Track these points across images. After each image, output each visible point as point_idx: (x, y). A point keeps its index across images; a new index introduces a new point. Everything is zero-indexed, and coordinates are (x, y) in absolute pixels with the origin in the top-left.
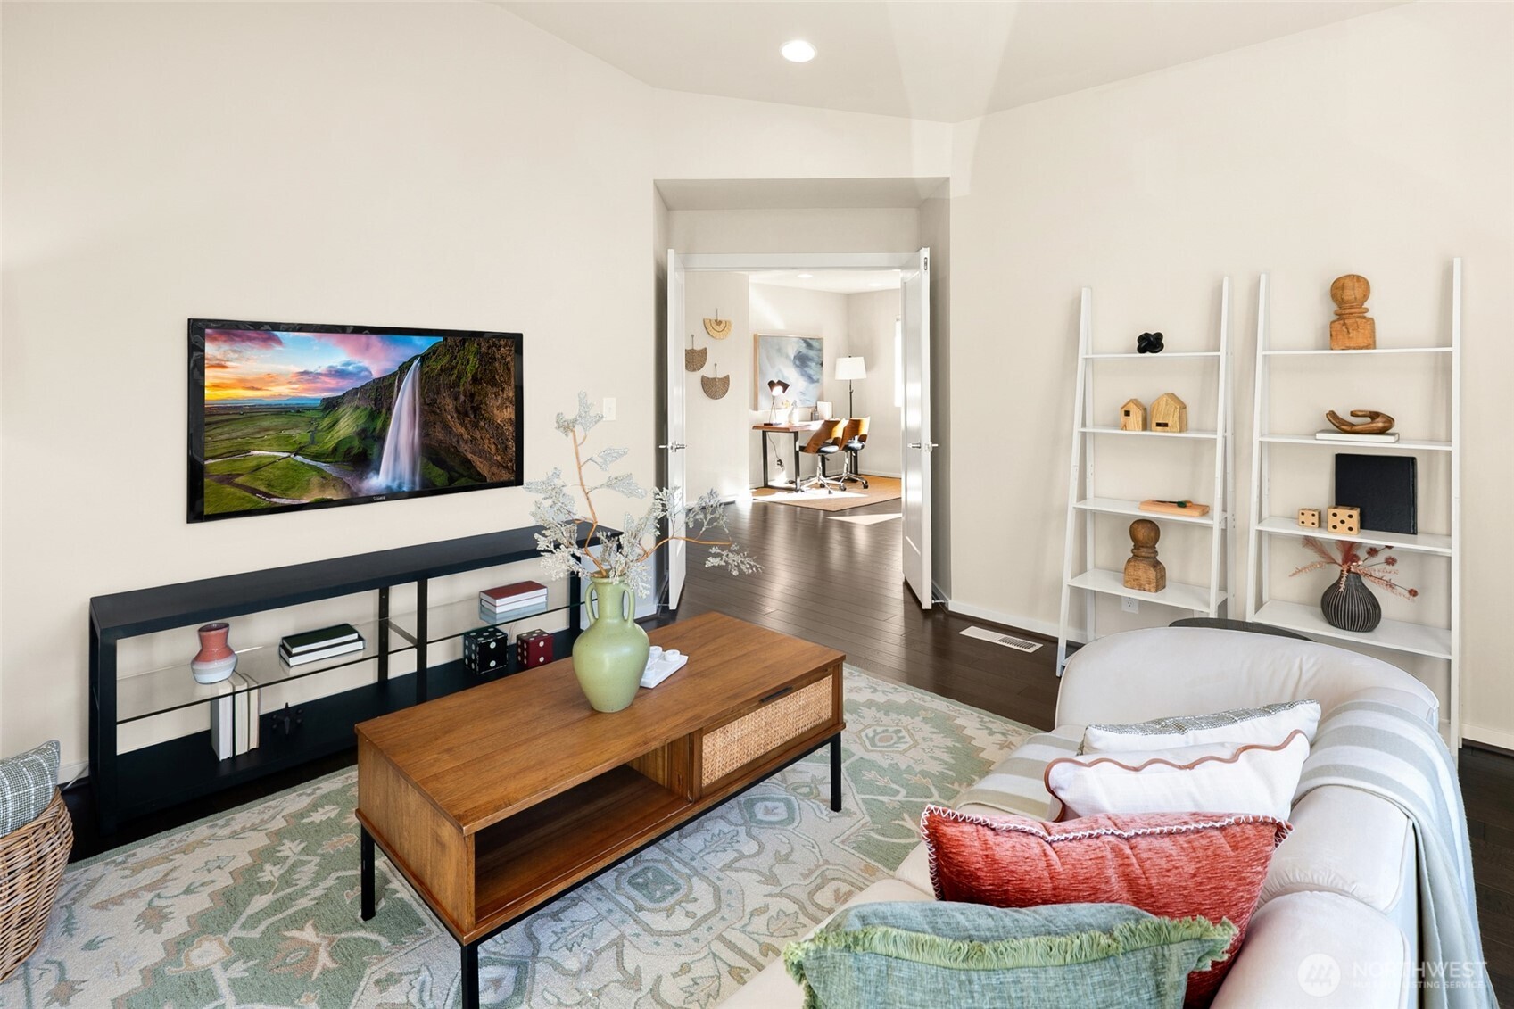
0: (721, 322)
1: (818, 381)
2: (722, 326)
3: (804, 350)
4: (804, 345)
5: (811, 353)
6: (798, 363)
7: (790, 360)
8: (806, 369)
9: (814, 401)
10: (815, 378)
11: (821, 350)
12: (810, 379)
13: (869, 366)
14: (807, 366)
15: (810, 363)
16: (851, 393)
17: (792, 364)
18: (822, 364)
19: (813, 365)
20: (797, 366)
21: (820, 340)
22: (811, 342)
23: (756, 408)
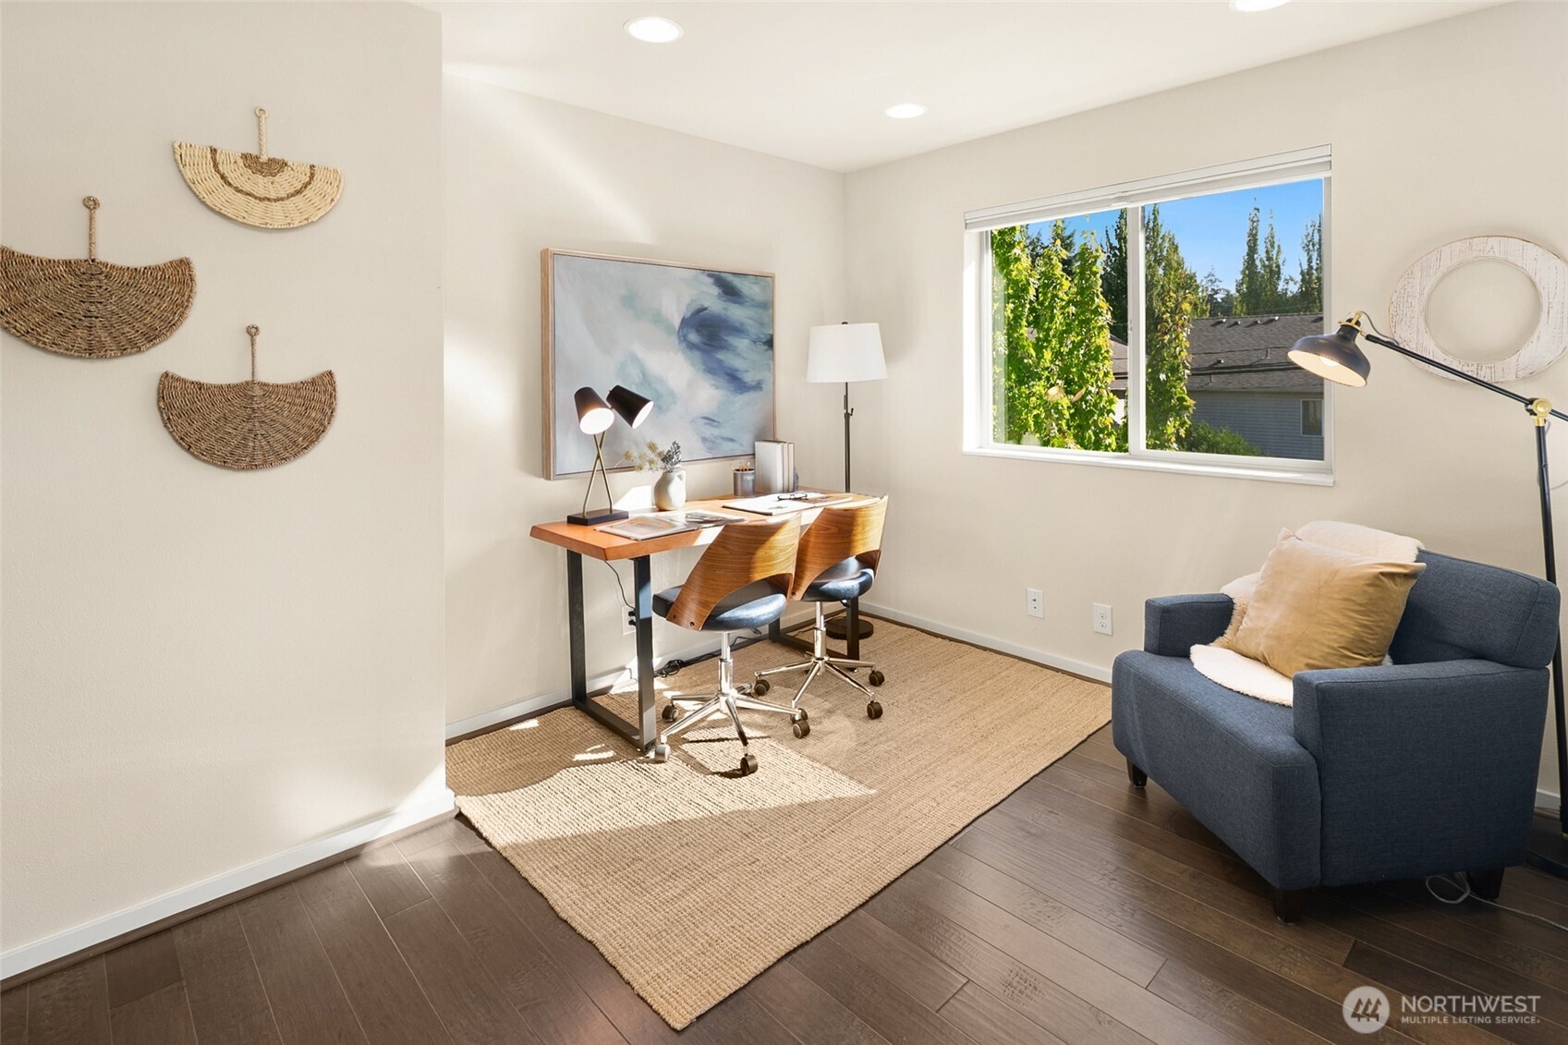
0: (273, 167)
1: (758, 386)
2: (284, 183)
3: (712, 300)
4: (715, 291)
5: (736, 313)
6: (693, 337)
7: (669, 327)
8: (721, 356)
9: (746, 439)
10: (749, 378)
11: (767, 306)
12: (735, 381)
13: (892, 350)
14: (725, 347)
15: (734, 341)
16: (847, 416)
17: (674, 339)
18: (770, 343)
19: (742, 344)
20: (691, 346)
21: (765, 280)
22: (737, 282)
23: (546, 469)
